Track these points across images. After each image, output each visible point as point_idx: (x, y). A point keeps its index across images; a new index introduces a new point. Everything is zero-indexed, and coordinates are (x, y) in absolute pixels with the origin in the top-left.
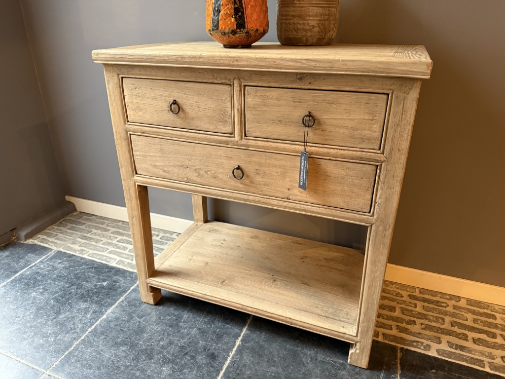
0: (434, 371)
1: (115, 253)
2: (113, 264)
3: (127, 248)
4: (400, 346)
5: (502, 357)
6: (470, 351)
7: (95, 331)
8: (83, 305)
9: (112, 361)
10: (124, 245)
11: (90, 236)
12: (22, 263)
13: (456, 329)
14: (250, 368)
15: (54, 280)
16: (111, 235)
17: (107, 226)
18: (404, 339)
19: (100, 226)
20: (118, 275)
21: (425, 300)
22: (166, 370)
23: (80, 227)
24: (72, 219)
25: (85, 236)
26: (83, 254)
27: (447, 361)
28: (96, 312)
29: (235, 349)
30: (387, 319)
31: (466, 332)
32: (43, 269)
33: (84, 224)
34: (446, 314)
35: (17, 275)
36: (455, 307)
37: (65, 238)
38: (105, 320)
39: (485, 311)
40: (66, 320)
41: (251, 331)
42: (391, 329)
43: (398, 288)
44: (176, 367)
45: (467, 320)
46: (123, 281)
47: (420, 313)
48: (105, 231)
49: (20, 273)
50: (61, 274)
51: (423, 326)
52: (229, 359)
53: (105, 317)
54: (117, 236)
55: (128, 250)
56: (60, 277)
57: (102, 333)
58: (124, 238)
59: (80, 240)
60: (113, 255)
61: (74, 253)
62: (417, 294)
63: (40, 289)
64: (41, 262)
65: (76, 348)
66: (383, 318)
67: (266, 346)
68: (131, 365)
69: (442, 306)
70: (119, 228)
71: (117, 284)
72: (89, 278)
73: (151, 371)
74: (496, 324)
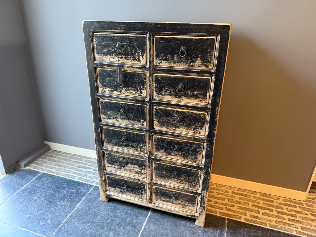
0: (243, 229)
1: (76, 174)
2: (77, 180)
4: (227, 217)
5: (275, 221)
6: (260, 219)
7: (71, 216)
8: (63, 203)
9: (83, 231)
10: (81, 169)
11: (61, 164)
12: (25, 181)
13: (254, 208)
14: (154, 231)
15: (45, 189)
16: (72, 163)
17: (69, 158)
18: (229, 214)
19: (65, 158)
20: (80, 186)
21: (239, 194)
22: (111, 234)
23: (54, 159)
24: (49, 154)
25: (58, 164)
26: (58, 175)
27: (249, 224)
28: (70, 206)
29: (145, 223)
30: (221, 205)
31: (259, 209)
33: (57, 157)
34: (249, 201)
35: (24, 187)
36: (254, 197)
37: (47, 165)
38: (76, 210)
39: (269, 199)
40: (55, 211)
41: (153, 213)
42: (223, 209)
43: (226, 189)
44: (117, 233)
45: (260, 204)
46: (83, 189)
47: (237, 201)
48: (69, 161)
49: (25, 186)
50: (48, 186)
51: (238, 207)
52: (143, 227)
53: (76, 208)
54: (76, 164)
55: (83, 172)
56: (48, 187)
57: (76, 217)
58: (80, 165)
59: (55, 166)
60: (75, 175)
61: (53, 174)
62: (236, 191)
63: (38, 195)
65: (63, 225)
66: (219, 204)
67: (161, 220)
68: (93, 233)
69: (248, 197)
70: (76, 159)
71: (80, 191)
72: (64, 188)
73: (104, 235)
74: (274, 205)
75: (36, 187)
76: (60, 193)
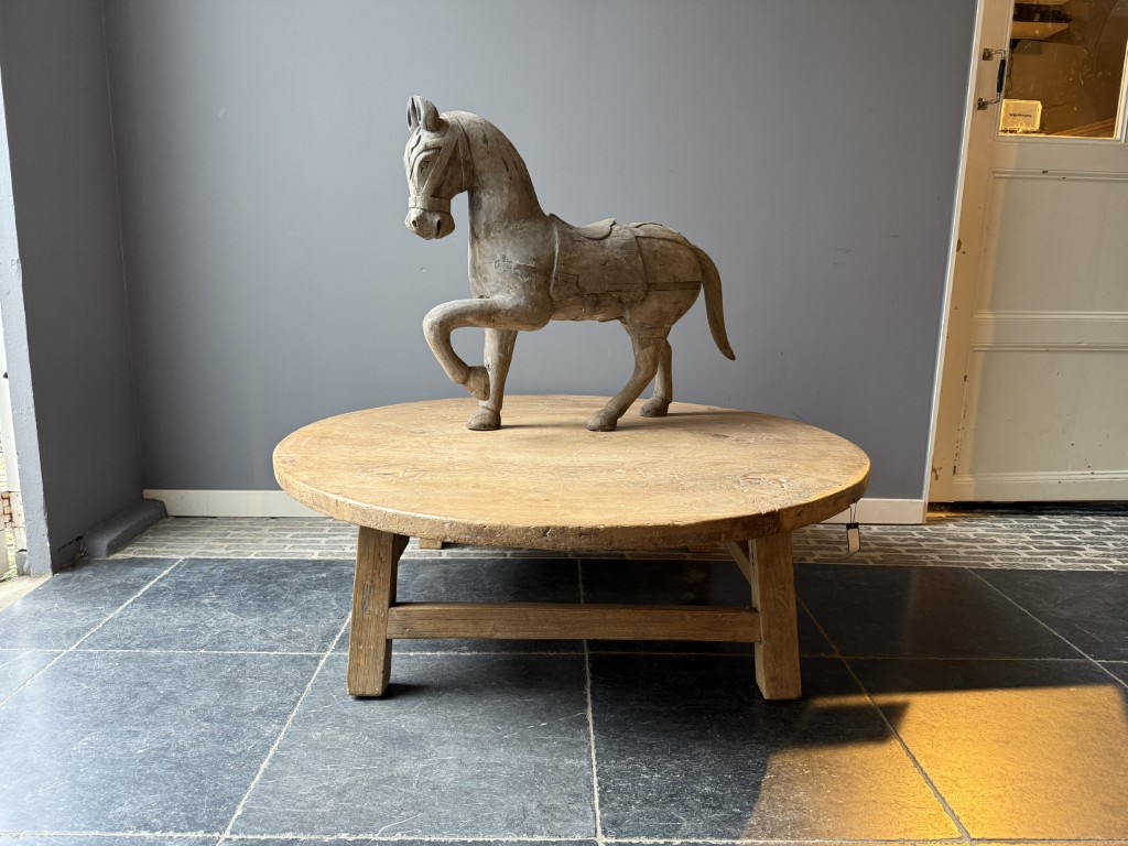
1: (305, 547)
2: (315, 557)
3: (318, 542)
10: (309, 538)
11: (232, 538)
13: (823, 545)
15: (226, 584)
16: (272, 532)
17: (251, 524)
19: (237, 526)
20: (334, 566)
23: (200, 532)
25: (223, 539)
26: (244, 556)
27: (828, 564)
28: (340, 599)
32: (185, 578)
33: (205, 528)
35: (144, 590)
37: (185, 545)
48: (255, 531)
49: (147, 587)
50: (229, 578)
54: (285, 532)
56: (232, 580)
58: (300, 533)
59: (219, 544)
60: (302, 550)
61: (226, 557)
63: (210, 595)
64: (172, 571)
70: (278, 525)
72: (286, 574)
75: (191, 583)
76: (285, 584)
